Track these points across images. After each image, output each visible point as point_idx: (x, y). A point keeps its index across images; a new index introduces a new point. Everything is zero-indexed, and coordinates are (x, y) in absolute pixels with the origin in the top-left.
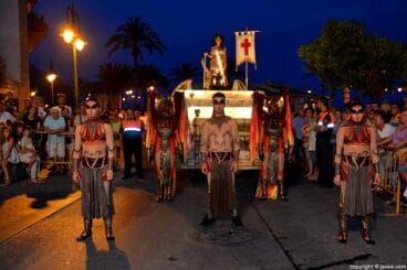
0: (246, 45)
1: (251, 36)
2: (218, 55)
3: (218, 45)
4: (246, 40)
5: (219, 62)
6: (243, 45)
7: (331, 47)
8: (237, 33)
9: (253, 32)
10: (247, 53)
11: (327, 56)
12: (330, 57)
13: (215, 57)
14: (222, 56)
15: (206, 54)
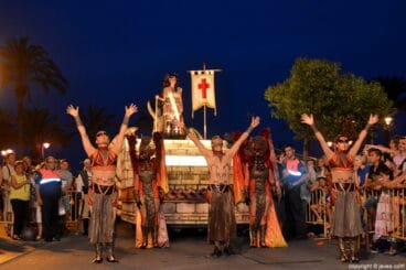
0: (204, 86)
1: (209, 76)
2: (172, 97)
3: (173, 85)
4: (204, 81)
5: (174, 106)
6: (200, 86)
7: (302, 90)
8: (193, 72)
9: (212, 72)
10: (205, 96)
11: (297, 100)
12: (300, 101)
13: (168, 100)
14: (176, 99)
15: (157, 97)
